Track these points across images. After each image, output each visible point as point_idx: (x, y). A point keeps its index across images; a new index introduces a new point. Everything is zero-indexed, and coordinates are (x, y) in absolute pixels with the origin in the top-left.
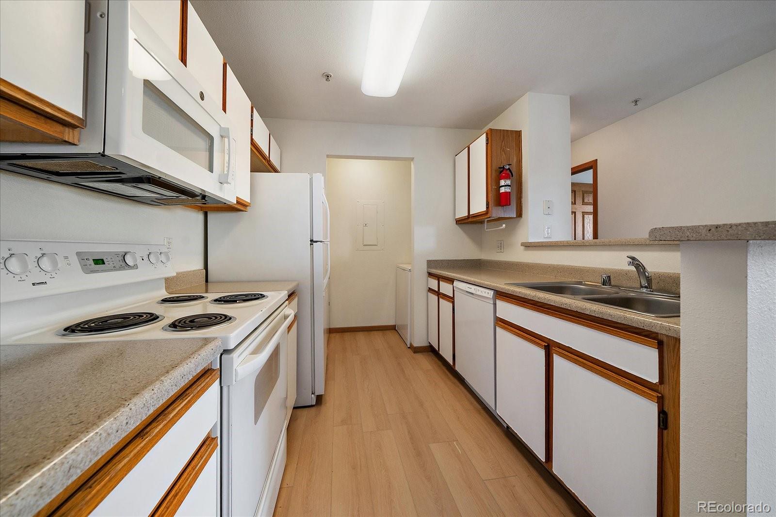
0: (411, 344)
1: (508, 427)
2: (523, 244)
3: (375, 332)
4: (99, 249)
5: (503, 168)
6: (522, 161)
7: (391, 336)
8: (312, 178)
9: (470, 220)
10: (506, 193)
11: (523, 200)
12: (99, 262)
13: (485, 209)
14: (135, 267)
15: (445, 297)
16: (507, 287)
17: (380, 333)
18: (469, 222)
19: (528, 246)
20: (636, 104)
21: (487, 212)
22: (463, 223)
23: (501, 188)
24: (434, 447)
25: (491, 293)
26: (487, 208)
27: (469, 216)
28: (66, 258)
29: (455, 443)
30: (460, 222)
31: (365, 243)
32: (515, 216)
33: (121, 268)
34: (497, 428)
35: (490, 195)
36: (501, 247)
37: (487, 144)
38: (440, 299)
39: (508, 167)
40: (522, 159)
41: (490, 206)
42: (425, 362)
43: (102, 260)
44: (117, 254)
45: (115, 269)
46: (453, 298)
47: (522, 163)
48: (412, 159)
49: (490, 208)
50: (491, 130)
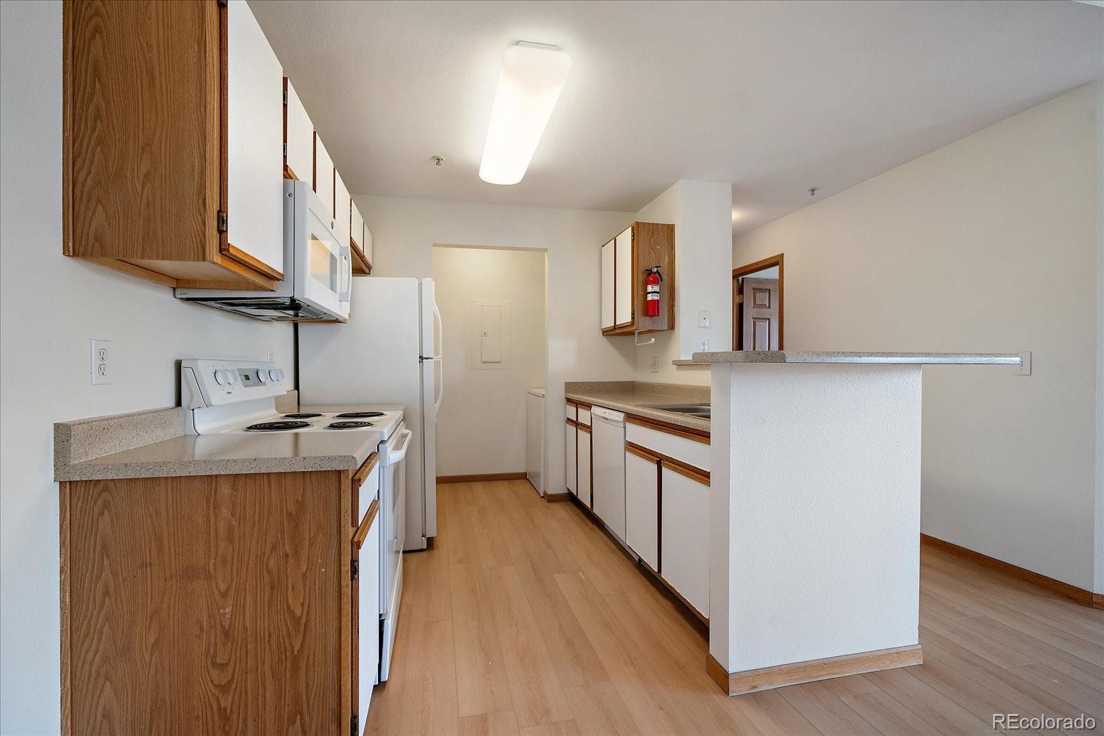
0: (545, 493)
1: (640, 560)
2: (675, 363)
3: (499, 483)
4: (245, 365)
5: (651, 270)
6: (675, 262)
7: (521, 487)
8: (421, 283)
9: (617, 331)
10: (653, 301)
11: (676, 309)
12: (247, 377)
13: (630, 320)
14: (264, 383)
15: (584, 427)
16: (637, 409)
17: (505, 483)
18: (615, 333)
19: (681, 365)
20: (813, 194)
21: (632, 323)
22: (613, 335)
23: (648, 295)
24: (559, 578)
25: (622, 415)
26: (633, 318)
27: (615, 327)
29: (580, 573)
30: (607, 333)
31: (484, 360)
32: (666, 329)
34: (629, 562)
35: (636, 303)
36: (655, 365)
37: (633, 240)
38: (579, 430)
39: (655, 270)
40: (675, 259)
41: (636, 316)
42: (563, 512)
44: (255, 371)
45: (256, 384)
46: (590, 427)
47: (674, 264)
48: (546, 250)
49: (636, 319)
50: (637, 223)
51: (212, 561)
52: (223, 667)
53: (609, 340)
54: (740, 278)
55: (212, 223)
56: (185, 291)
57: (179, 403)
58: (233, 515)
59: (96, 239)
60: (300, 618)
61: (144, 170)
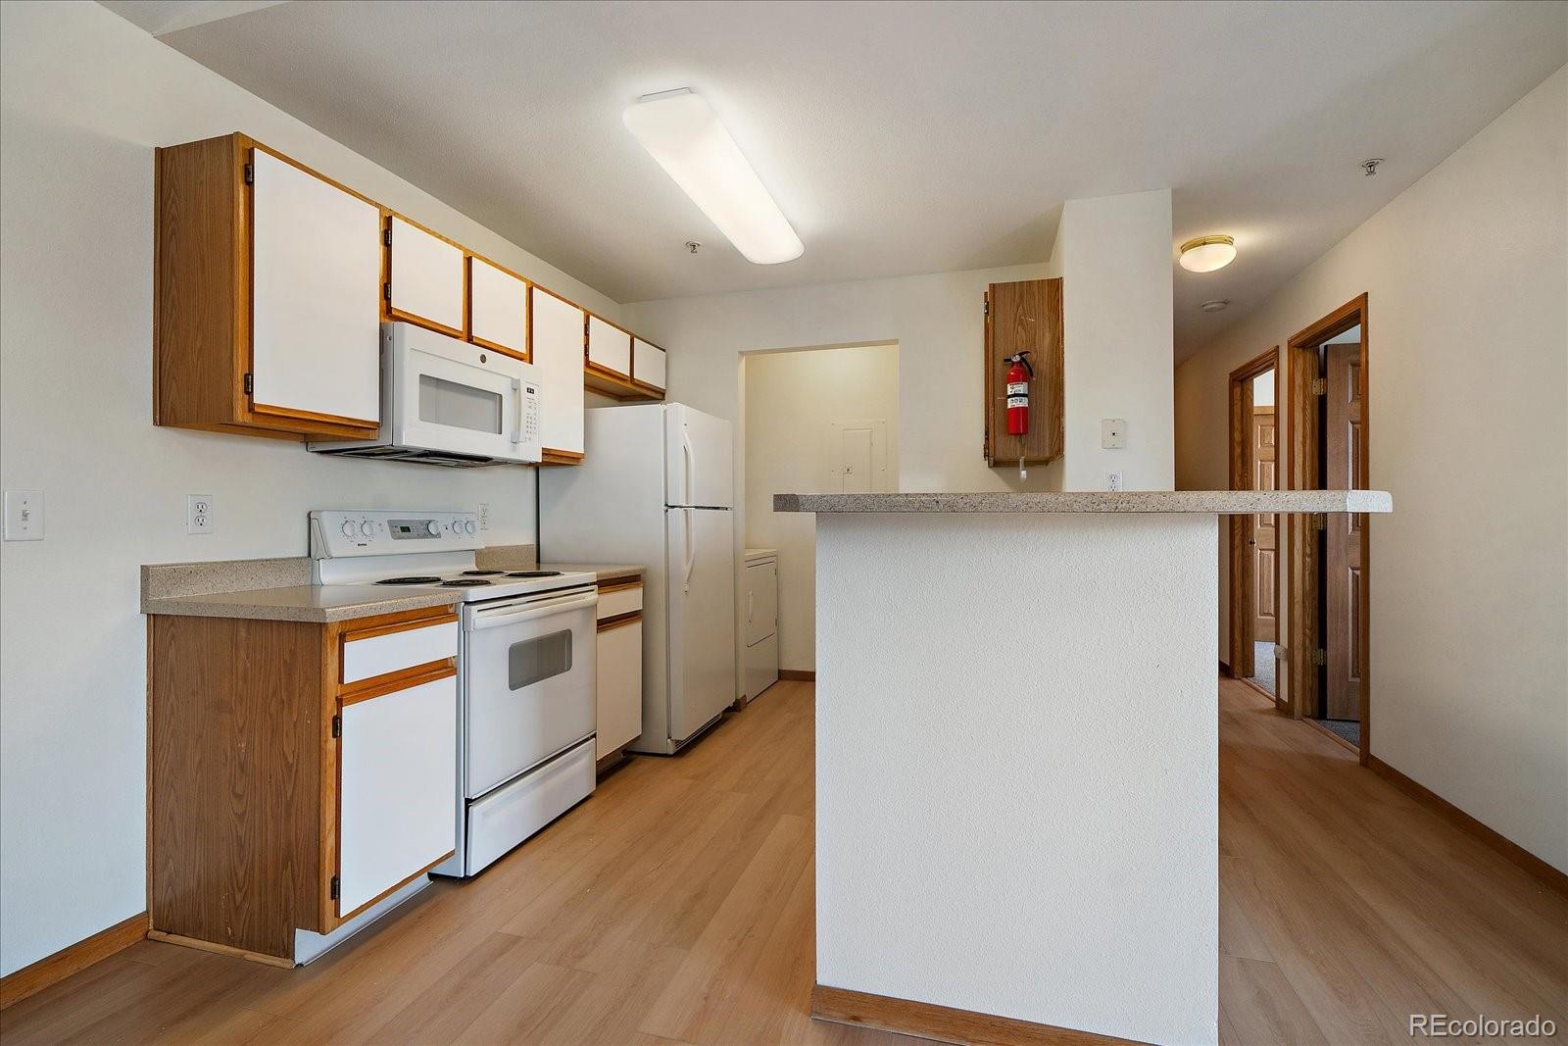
4: (404, 517)
5: (1011, 360)
6: (1063, 340)
8: (667, 411)
10: (1016, 410)
11: (1064, 420)
12: (405, 529)
14: (438, 535)
20: (1372, 172)
23: (1009, 400)
28: (380, 525)
33: (424, 536)
35: (991, 414)
37: (986, 314)
39: (1017, 358)
40: (1063, 337)
41: (990, 435)
43: (408, 528)
44: (422, 523)
45: (419, 537)
47: (1063, 343)
48: (896, 341)
49: (992, 441)
50: (993, 286)
51: (234, 698)
52: (239, 797)
53: (998, 473)
54: (1322, 346)
55: (240, 386)
56: (314, 444)
57: (310, 555)
58: (247, 658)
59: (172, 409)
60: (292, 764)
61: (198, 345)
